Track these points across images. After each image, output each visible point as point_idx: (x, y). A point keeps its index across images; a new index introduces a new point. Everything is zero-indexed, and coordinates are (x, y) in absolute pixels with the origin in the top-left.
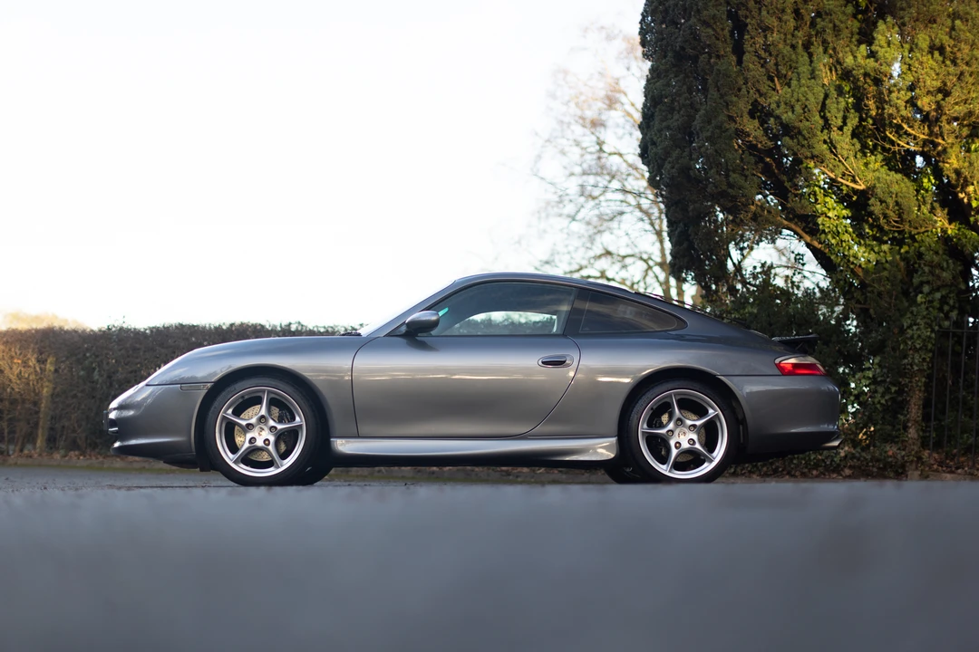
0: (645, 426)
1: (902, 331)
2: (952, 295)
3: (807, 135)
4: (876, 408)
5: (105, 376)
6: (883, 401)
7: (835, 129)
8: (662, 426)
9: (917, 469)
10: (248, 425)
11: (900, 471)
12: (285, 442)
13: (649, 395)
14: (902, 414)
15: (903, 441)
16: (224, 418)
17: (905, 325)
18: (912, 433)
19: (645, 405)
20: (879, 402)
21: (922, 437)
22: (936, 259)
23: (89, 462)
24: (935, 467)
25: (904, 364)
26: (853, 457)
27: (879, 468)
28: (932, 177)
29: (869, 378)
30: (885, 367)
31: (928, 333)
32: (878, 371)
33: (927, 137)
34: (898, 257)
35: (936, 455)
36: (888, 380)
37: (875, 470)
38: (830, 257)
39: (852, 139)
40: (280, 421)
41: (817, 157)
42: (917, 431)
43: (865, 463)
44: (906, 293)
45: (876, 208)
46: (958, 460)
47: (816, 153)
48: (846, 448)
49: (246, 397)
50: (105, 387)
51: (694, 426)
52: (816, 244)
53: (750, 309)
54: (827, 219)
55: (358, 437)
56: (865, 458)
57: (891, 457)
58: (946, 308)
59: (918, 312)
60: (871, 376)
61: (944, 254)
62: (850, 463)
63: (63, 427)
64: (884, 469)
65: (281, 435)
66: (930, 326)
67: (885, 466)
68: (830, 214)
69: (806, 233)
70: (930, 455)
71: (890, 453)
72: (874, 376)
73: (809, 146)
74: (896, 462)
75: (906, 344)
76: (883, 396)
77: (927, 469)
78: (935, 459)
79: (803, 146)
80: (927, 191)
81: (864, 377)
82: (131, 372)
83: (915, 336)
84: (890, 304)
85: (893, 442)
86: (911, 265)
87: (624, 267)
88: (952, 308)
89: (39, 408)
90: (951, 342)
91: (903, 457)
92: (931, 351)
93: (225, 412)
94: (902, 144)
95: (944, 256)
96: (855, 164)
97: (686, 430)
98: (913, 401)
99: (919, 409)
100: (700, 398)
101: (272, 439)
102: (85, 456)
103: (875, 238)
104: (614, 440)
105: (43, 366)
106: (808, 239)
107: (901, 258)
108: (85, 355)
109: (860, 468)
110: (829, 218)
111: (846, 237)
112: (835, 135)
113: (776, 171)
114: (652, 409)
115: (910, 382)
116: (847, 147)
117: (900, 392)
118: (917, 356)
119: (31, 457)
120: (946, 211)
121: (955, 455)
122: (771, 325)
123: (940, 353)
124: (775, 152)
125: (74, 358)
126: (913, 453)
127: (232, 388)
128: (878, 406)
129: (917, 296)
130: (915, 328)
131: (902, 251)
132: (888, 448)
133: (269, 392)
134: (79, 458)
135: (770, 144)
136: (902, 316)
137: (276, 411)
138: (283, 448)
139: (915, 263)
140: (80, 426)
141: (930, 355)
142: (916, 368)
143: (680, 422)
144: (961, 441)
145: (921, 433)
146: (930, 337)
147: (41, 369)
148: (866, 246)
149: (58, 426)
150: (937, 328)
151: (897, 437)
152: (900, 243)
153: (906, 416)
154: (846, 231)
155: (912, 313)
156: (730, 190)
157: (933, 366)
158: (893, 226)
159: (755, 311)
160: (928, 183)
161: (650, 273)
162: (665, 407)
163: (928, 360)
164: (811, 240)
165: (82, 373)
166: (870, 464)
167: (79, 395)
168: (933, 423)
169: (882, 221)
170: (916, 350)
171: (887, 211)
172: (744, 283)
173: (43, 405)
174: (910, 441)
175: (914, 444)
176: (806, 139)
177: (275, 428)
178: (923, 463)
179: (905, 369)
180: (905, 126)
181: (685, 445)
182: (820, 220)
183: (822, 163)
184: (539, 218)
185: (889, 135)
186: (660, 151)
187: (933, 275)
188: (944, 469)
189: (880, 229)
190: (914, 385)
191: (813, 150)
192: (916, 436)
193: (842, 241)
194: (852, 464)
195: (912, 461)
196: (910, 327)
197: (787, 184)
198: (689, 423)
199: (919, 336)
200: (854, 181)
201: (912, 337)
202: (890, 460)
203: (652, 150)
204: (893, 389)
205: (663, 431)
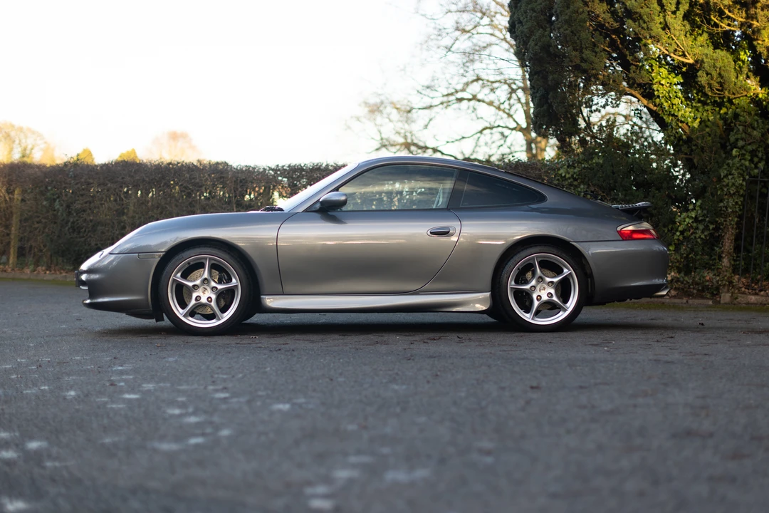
0: (513, 283)
1: (720, 179)
2: (760, 149)
3: (646, 19)
4: (697, 242)
5: (65, 205)
6: (703, 236)
7: (670, 13)
8: (527, 282)
9: (728, 291)
10: (194, 286)
11: (715, 293)
12: (224, 299)
13: (516, 258)
14: (717, 247)
15: (718, 268)
16: (174, 280)
17: (722, 175)
18: (725, 262)
19: (512, 266)
20: (700, 237)
21: (733, 265)
22: (749, 120)
23: (54, 276)
24: (743, 289)
25: (721, 207)
26: (678, 280)
27: (698, 290)
28: (747, 51)
29: (692, 218)
30: (705, 209)
31: (741, 182)
32: (699, 212)
33: (744, 20)
34: (718, 116)
35: (744, 280)
36: (707, 219)
37: (695, 291)
38: (662, 118)
39: (683, 21)
40: (220, 282)
41: (654, 37)
42: (729, 261)
43: (687, 286)
44: (723, 146)
45: (702, 78)
46: (761, 284)
47: (653, 34)
48: (673, 274)
49: (192, 263)
50: (65, 215)
51: (552, 282)
52: (651, 106)
53: (597, 159)
54: (661, 86)
55: (283, 294)
56: (687, 281)
57: (708, 281)
58: (756, 160)
59: (733, 164)
60: (694, 216)
61: (756, 115)
62: (676, 285)
63: (31, 247)
64: (703, 291)
65: (221, 293)
66: (742, 175)
67: (703, 288)
68: (663, 82)
69: (644, 97)
70: (739, 280)
71: (708, 278)
72: (696, 216)
73: (648, 28)
74: (712, 286)
75: (723, 190)
76: (703, 232)
77: (737, 291)
78: (743, 284)
79: (643, 28)
80: (743, 62)
81: (688, 217)
82: (86, 203)
83: (730, 184)
84: (710, 158)
85: (709, 269)
86: (728, 125)
87: (493, 90)
88: (761, 160)
89: (10, 231)
90: (758, 187)
91: (717, 282)
92: (742, 195)
93: (175, 276)
94: (723, 25)
95: (756, 117)
96: (686, 42)
97: (546, 286)
98: (727, 236)
99: (731, 243)
100: (557, 260)
101: (214, 297)
102: (51, 271)
103: (699, 101)
104: (488, 294)
105: (11, 196)
106: (645, 102)
107: (720, 117)
108: (46, 188)
109: (683, 289)
110: (662, 85)
111: (677, 101)
112: (670, 18)
113: (620, 46)
114: (518, 269)
115: (725, 221)
116: (679, 28)
117: (717, 229)
118: (731, 201)
119: (5, 271)
120: (758, 79)
121: (758, 281)
122: (614, 173)
123: (749, 196)
124: (620, 31)
125: (37, 190)
126: (726, 278)
127: (180, 256)
128: (699, 240)
129: (732, 150)
130: (730, 177)
131: (722, 112)
132: (706, 274)
133: (210, 259)
134: (45, 273)
135: (616, 25)
136: (720, 167)
137: (216, 273)
138: (223, 303)
139: (732, 122)
140: (45, 246)
141: (742, 199)
142: (730, 210)
143: (541, 279)
144: (764, 269)
145: (732, 262)
146: (742, 185)
147: (10, 198)
148: (692, 107)
149: (27, 246)
150: (747, 177)
151: (713, 265)
152: (720, 105)
153: (721, 248)
154: (676, 97)
155: (728, 164)
156: (582, 64)
157: (743, 208)
158: (716, 93)
159: (601, 161)
160: (745, 56)
161: (514, 95)
162: (529, 267)
163: (740, 203)
164: (648, 103)
165: (45, 203)
166: (692, 287)
167: (44, 221)
168: (743, 254)
169: (707, 90)
170: (731, 195)
171: (712, 82)
172: (594, 137)
173: (13, 228)
174: (723, 269)
175: (727, 271)
176: (645, 22)
177: (216, 288)
178: (733, 287)
179: (721, 210)
180: (727, 11)
181: (545, 298)
182: (655, 87)
183: (658, 41)
184: (421, 49)
185: (713, 18)
186: (526, 30)
187: (746, 133)
188: (750, 291)
189: (705, 95)
190: (728, 224)
191: (651, 32)
192: (728, 265)
193: (673, 104)
194: (677, 286)
195: (725, 285)
196: (726, 176)
197: (629, 58)
198: (548, 280)
199: (733, 184)
200: (684, 55)
201: (727, 185)
202: (707, 284)
203: (519, 29)
204: (711, 227)
205: (527, 287)
